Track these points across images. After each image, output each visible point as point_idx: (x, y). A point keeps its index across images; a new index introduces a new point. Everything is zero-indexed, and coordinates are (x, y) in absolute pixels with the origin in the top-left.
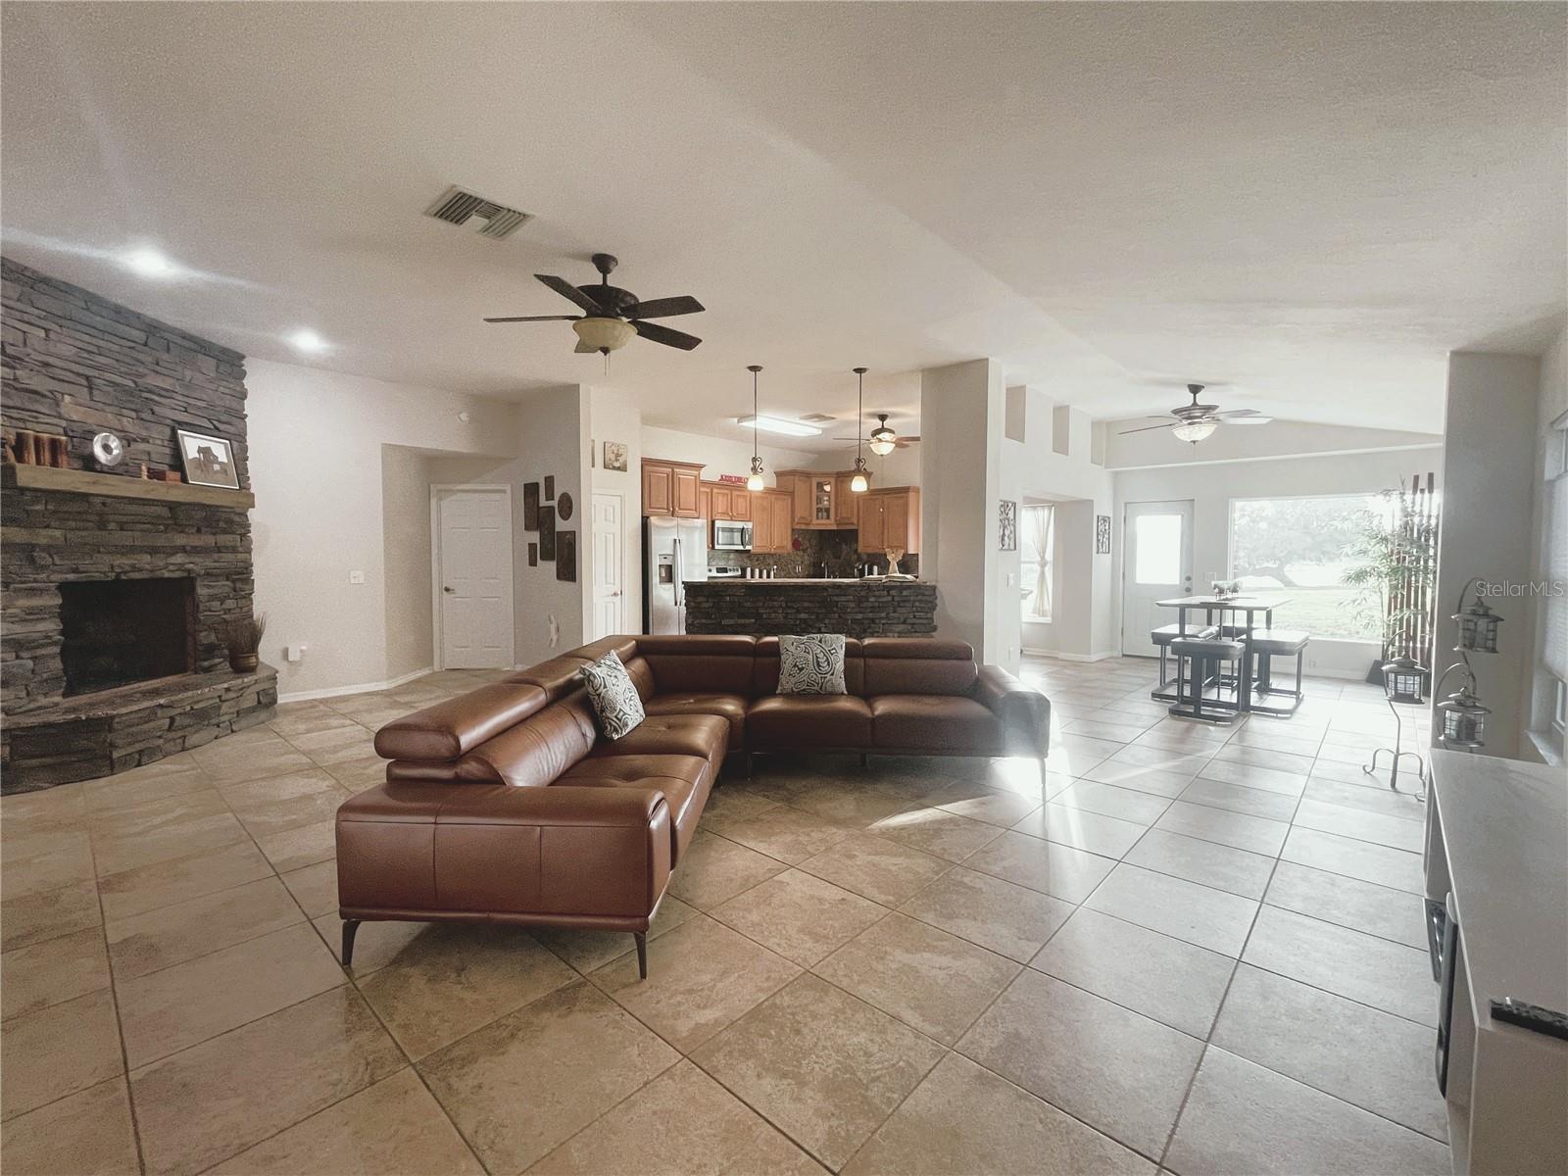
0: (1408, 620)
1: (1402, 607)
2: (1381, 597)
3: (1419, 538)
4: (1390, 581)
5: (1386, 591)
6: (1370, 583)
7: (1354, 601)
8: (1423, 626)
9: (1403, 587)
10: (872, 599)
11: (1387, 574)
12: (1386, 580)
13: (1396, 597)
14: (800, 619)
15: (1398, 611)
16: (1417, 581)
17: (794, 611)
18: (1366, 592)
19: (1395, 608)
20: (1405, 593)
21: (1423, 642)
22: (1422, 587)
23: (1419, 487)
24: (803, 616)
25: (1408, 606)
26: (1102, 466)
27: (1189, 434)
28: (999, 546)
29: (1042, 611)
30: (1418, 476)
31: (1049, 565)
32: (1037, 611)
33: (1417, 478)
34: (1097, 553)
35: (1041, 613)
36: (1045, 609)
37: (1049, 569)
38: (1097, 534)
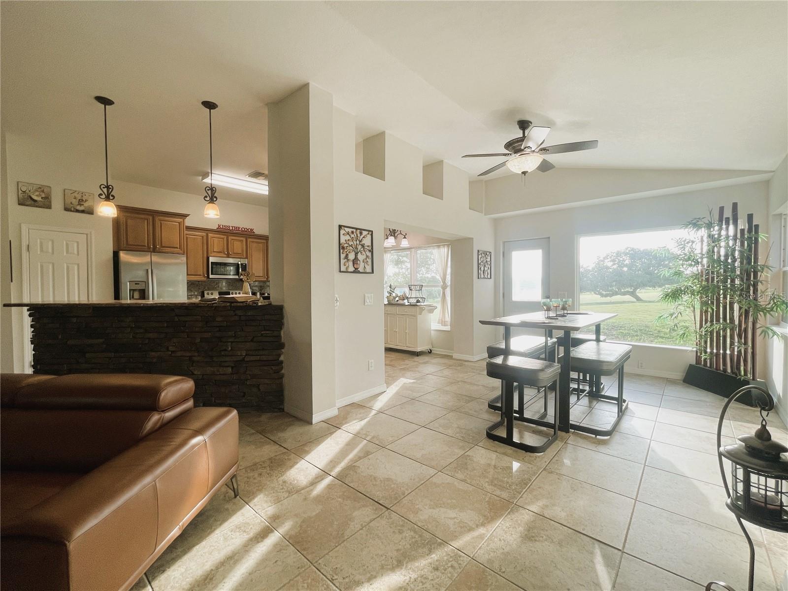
0: (718, 333)
1: (712, 321)
2: (694, 311)
3: (726, 259)
4: (701, 298)
5: (698, 306)
6: (684, 300)
7: (672, 315)
8: (732, 337)
9: (712, 303)
10: (219, 319)
11: (698, 292)
12: (698, 297)
13: (706, 312)
14: (149, 339)
15: (709, 324)
16: (725, 298)
17: (142, 331)
18: (681, 307)
19: (706, 322)
20: (715, 308)
21: (732, 350)
22: (730, 303)
23: (725, 216)
24: (151, 335)
25: (718, 320)
26: (482, 213)
27: (518, 166)
28: (343, 269)
29: (444, 321)
30: (723, 207)
31: (448, 288)
32: (441, 322)
33: (722, 209)
34: (479, 278)
35: (443, 323)
36: (446, 320)
37: (448, 291)
38: (478, 264)
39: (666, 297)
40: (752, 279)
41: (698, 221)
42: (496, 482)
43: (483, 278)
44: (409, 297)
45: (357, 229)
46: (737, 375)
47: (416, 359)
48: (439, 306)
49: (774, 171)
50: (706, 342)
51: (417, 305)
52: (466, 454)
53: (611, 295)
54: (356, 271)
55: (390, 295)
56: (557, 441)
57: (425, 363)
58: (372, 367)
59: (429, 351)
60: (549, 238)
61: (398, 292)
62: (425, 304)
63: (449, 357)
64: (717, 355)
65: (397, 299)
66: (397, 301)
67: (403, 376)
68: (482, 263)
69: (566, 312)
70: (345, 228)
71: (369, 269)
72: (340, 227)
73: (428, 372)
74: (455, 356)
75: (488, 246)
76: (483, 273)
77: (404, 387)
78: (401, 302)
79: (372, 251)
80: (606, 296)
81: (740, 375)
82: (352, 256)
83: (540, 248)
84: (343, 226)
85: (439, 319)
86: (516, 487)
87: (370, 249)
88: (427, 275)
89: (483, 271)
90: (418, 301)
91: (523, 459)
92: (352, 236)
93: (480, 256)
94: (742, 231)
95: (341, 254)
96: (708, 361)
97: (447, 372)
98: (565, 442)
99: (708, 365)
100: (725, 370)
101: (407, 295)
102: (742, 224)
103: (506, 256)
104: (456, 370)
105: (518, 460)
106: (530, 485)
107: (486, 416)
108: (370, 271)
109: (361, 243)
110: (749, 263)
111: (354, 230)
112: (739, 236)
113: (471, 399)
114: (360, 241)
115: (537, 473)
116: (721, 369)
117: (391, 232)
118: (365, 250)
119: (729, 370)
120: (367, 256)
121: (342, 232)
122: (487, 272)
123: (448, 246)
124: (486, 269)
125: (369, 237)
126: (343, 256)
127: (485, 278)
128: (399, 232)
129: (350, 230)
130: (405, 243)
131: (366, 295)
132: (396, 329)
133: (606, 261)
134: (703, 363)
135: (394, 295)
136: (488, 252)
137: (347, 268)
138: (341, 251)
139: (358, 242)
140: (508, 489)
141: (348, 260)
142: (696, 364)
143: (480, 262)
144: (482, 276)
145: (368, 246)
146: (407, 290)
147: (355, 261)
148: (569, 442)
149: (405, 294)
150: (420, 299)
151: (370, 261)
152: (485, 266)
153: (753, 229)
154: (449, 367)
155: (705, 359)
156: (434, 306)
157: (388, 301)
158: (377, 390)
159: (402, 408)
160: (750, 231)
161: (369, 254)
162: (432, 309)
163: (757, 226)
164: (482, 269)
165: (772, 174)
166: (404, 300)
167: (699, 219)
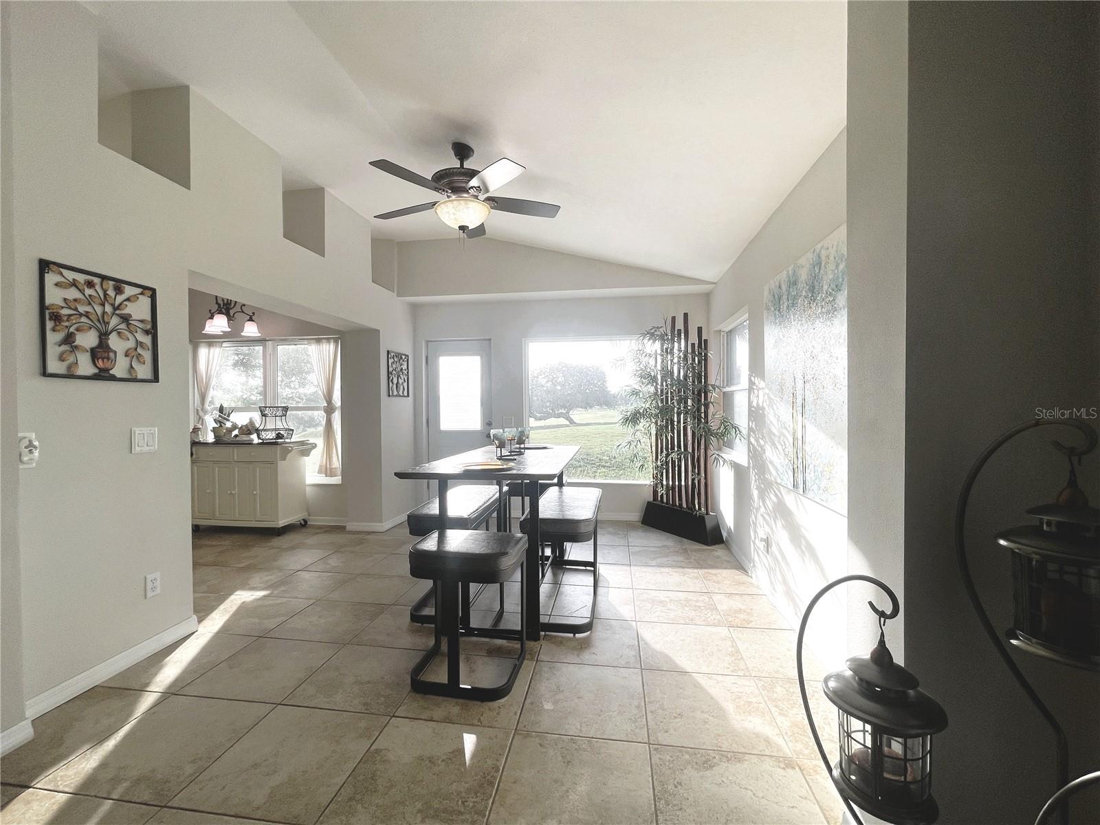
0: (673, 463)
1: (667, 449)
2: (650, 438)
4: (657, 422)
5: (653, 431)
6: (642, 425)
8: (686, 467)
9: (667, 427)
11: (655, 415)
12: (655, 421)
13: (661, 439)
15: (664, 453)
16: (679, 422)
19: (662, 450)
20: (669, 434)
21: (687, 482)
23: (677, 328)
25: (673, 449)
26: (393, 292)
27: (454, 214)
28: (54, 366)
29: (331, 469)
30: (675, 317)
31: (337, 412)
32: (324, 469)
33: (674, 319)
34: (389, 396)
35: (328, 471)
36: (334, 466)
37: (337, 417)
38: (389, 373)
39: (627, 421)
40: (703, 401)
41: (656, 331)
42: (436, 804)
43: (396, 396)
44: (261, 428)
45: (104, 278)
46: (692, 510)
47: (277, 541)
48: (320, 442)
49: (715, 283)
50: (662, 475)
51: (276, 444)
52: (373, 747)
53: (545, 418)
54: (103, 375)
55: (221, 426)
56: (525, 662)
57: (293, 548)
58: (153, 589)
59: (303, 523)
60: (490, 340)
61: (240, 419)
62: (293, 440)
63: (340, 529)
64: (673, 488)
65: (236, 432)
66: (236, 436)
67: (245, 586)
68: (394, 372)
69: (522, 446)
70: (63, 271)
71: (144, 371)
72: (44, 266)
73: (299, 567)
74: (352, 526)
75: (404, 347)
76: (397, 387)
77: (243, 610)
78: (245, 438)
79: (153, 331)
80: (540, 419)
81: (695, 510)
82: (88, 340)
83: (477, 355)
84: (55, 263)
85: (321, 466)
86: (474, 800)
87: (149, 327)
88: (301, 390)
89: (397, 384)
90: (279, 436)
91: (479, 720)
92: (88, 292)
93: (391, 361)
94: (693, 345)
95: (49, 333)
96: (665, 496)
97: (334, 562)
98: (537, 661)
99: (665, 500)
100: (681, 505)
101: (257, 426)
102: (694, 338)
103: (430, 362)
104: (353, 552)
105: (471, 727)
106: (499, 783)
107: (407, 640)
108: (149, 376)
109: (117, 312)
110: (700, 382)
111: (97, 280)
112: (690, 350)
113: (380, 608)
114: (116, 308)
115: (506, 746)
116: (678, 504)
117: (219, 305)
118: (132, 328)
119: (684, 505)
120: (139, 344)
121: (51, 279)
122: (402, 387)
123: (336, 341)
124: (400, 381)
125: (145, 301)
126: (53, 338)
127: (400, 396)
128: (238, 308)
129: (81, 278)
130: (251, 330)
131: (137, 430)
132: (234, 489)
133: (540, 377)
134: (659, 499)
135: (229, 425)
136: (404, 355)
137: (69, 368)
138: (49, 325)
139: (108, 309)
140: (461, 813)
141: (75, 348)
142: (654, 500)
143: (391, 369)
144: (395, 393)
145: (142, 321)
146: (256, 417)
147: (100, 352)
148: (542, 657)
149: (251, 422)
150: (281, 432)
151: (147, 356)
152: (399, 376)
153: (703, 344)
154: (338, 549)
155: (662, 495)
156: (310, 444)
157: (215, 437)
158: (169, 638)
159: (231, 668)
160: (700, 345)
161: (147, 340)
162: (305, 449)
163: (706, 341)
164: (395, 381)
165: (714, 285)
166: (250, 433)
167: (658, 328)
